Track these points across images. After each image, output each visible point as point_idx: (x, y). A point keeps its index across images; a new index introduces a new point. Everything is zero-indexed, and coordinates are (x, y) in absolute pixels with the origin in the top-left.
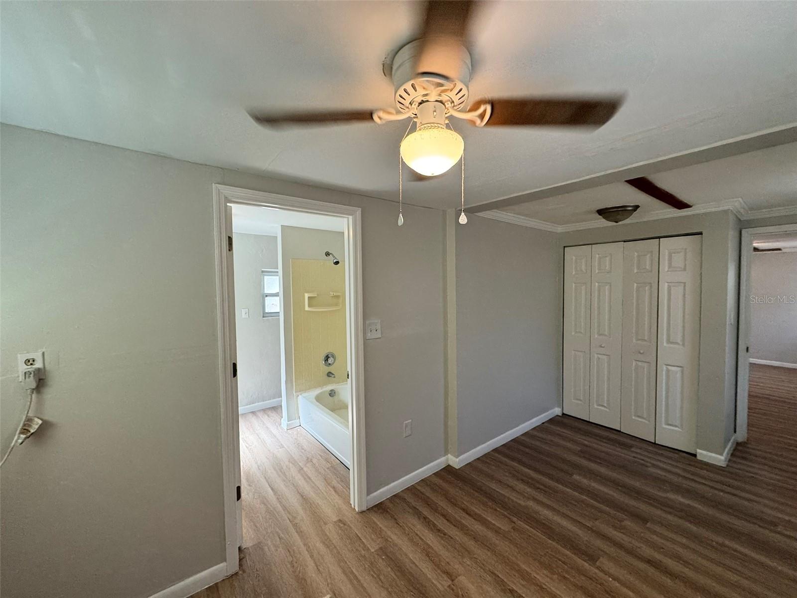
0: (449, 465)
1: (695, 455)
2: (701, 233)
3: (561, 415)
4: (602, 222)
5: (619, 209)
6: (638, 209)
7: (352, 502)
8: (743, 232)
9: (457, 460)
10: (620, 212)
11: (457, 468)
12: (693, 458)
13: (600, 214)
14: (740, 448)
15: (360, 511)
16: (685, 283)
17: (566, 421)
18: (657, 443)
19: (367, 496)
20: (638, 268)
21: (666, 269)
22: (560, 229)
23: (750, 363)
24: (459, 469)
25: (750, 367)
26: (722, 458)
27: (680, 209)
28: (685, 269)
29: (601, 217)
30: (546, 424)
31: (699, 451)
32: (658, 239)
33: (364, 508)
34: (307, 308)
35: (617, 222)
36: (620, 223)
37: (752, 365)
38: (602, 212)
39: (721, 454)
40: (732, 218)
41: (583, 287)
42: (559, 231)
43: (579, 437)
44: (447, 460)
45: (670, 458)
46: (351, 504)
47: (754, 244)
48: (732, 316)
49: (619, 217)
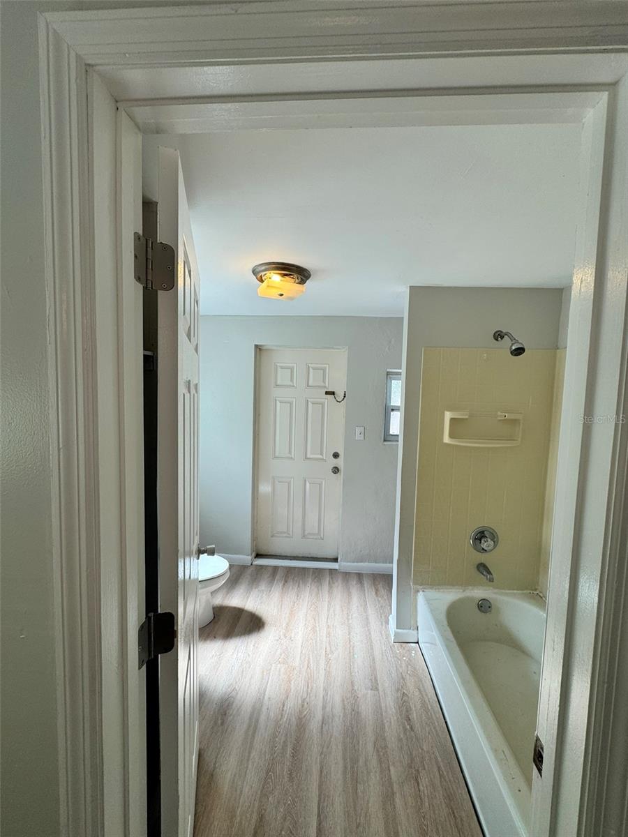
34: (446, 439)
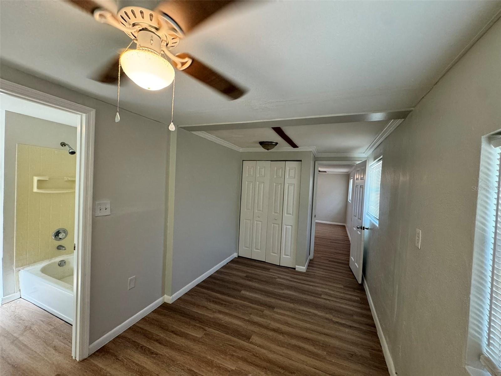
0: (165, 303)
1: (295, 269)
2: (301, 161)
3: (237, 257)
4: (261, 149)
5: (269, 143)
6: (277, 145)
7: (73, 355)
8: (316, 161)
9: (171, 297)
10: (270, 145)
11: (170, 303)
12: (294, 270)
13: (261, 145)
14: (311, 262)
15: (81, 359)
16: (294, 184)
17: (240, 260)
18: (280, 265)
19: (89, 345)
20: (276, 176)
21: (288, 177)
22: (241, 150)
23: (316, 222)
24: (172, 303)
25: (316, 224)
26: (305, 268)
27: (294, 148)
28: (295, 178)
29: (261, 146)
30: (228, 264)
31: (297, 266)
32: (285, 162)
33: (86, 356)
34: (35, 190)
35: (268, 150)
36: (270, 151)
37: (317, 223)
38: (262, 144)
39: (305, 267)
40: (312, 156)
41: (251, 184)
42: (240, 151)
43: (246, 268)
44: (164, 299)
45: (285, 272)
46: (72, 357)
47: (319, 169)
48: (311, 201)
49: (269, 147)
